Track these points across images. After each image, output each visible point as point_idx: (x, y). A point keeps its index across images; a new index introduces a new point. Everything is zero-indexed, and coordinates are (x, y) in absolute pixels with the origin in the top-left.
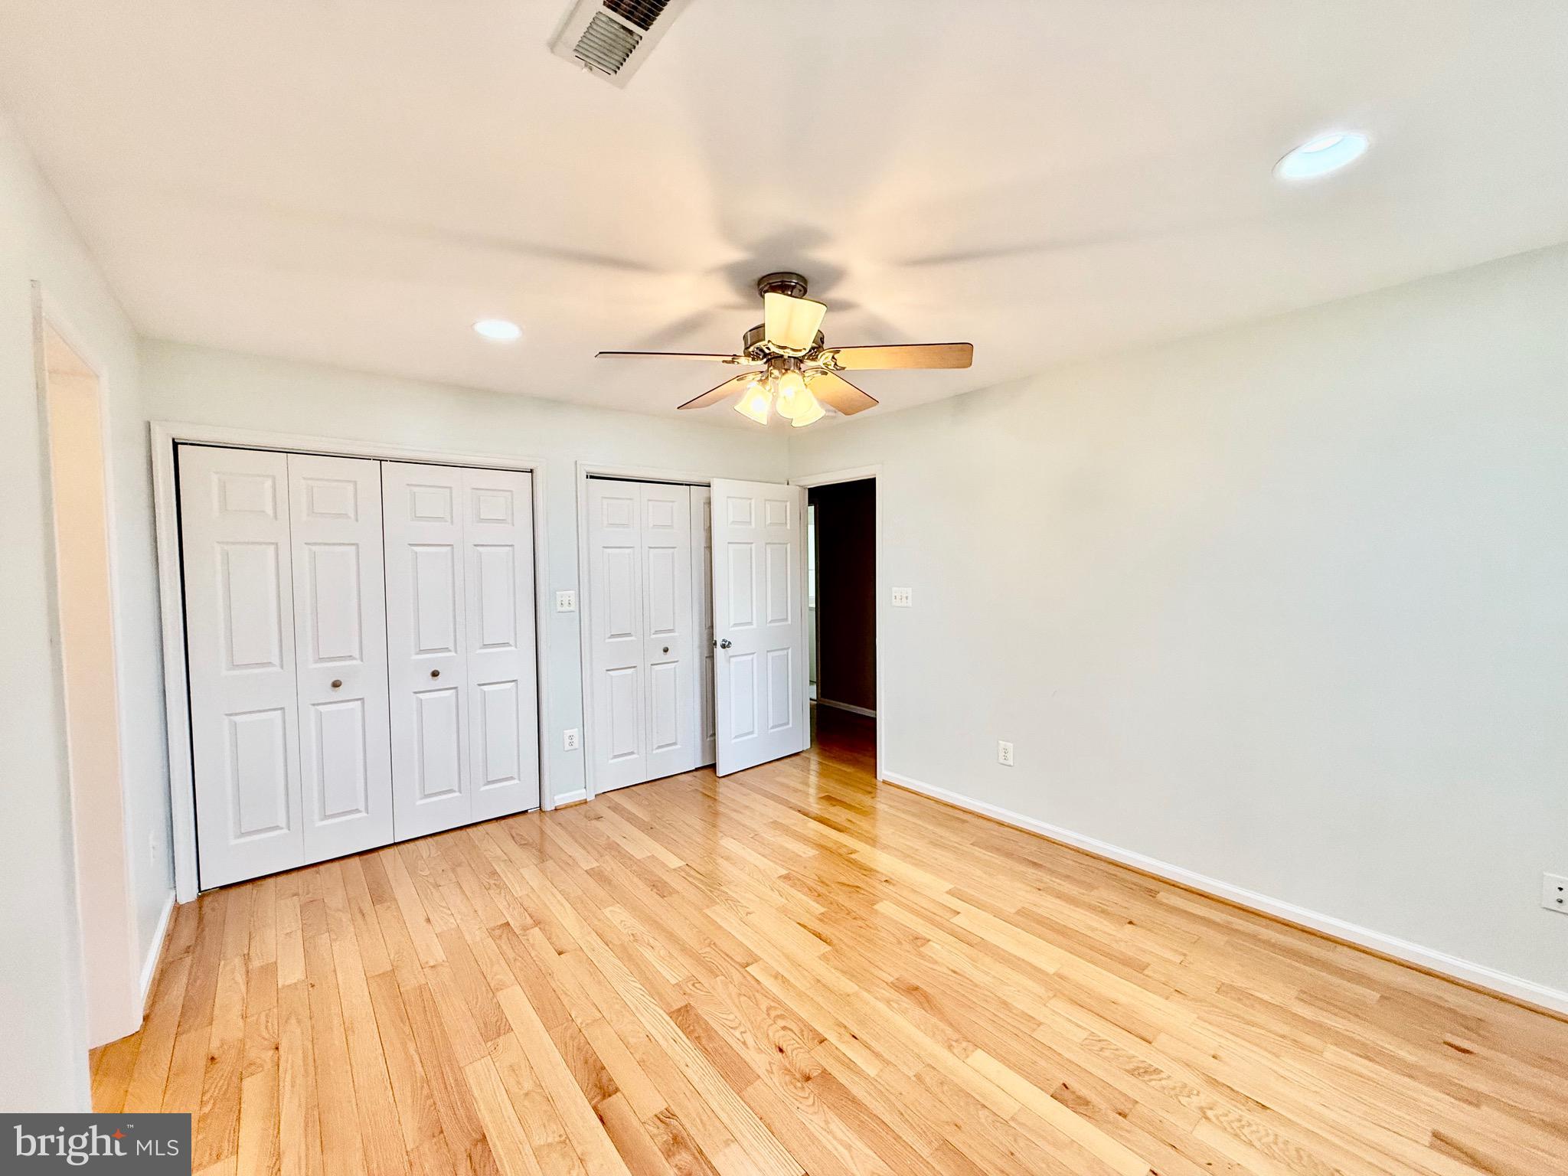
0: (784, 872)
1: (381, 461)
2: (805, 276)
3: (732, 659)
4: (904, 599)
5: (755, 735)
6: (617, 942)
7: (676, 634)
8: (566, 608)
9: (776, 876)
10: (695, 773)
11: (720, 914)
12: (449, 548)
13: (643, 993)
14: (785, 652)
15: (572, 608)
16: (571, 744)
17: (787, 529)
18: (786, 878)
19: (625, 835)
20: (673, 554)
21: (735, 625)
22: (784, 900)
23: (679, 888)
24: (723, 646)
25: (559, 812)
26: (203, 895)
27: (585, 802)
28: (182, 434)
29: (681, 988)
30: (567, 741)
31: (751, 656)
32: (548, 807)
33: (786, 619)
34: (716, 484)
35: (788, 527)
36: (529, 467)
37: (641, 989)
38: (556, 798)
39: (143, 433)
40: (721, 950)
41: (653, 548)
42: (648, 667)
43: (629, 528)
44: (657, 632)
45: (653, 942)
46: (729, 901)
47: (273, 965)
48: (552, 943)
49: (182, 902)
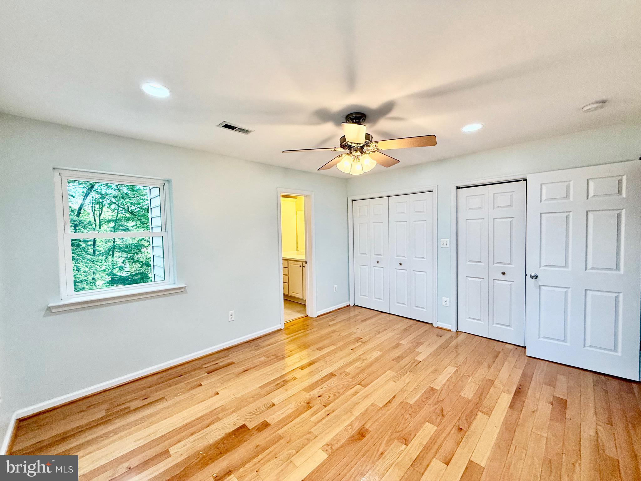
0: (438, 388)
1: (388, 197)
3: (542, 287)
5: (568, 344)
6: (361, 357)
7: (512, 266)
8: (445, 246)
9: (432, 386)
11: (390, 374)
12: (406, 222)
13: (339, 366)
18: (432, 389)
19: (431, 344)
20: (512, 221)
21: (546, 266)
22: (411, 390)
23: (400, 363)
24: (532, 277)
25: (436, 328)
26: (355, 305)
27: (450, 331)
29: (343, 373)
30: (444, 302)
31: (566, 289)
32: (435, 325)
33: (618, 269)
34: (529, 178)
36: (430, 189)
37: (341, 366)
38: (438, 323)
39: (347, 199)
40: (367, 377)
41: (496, 218)
42: (491, 281)
43: (482, 209)
44: (498, 263)
45: (364, 364)
46: (400, 375)
47: (335, 320)
48: (356, 347)
49: (351, 305)
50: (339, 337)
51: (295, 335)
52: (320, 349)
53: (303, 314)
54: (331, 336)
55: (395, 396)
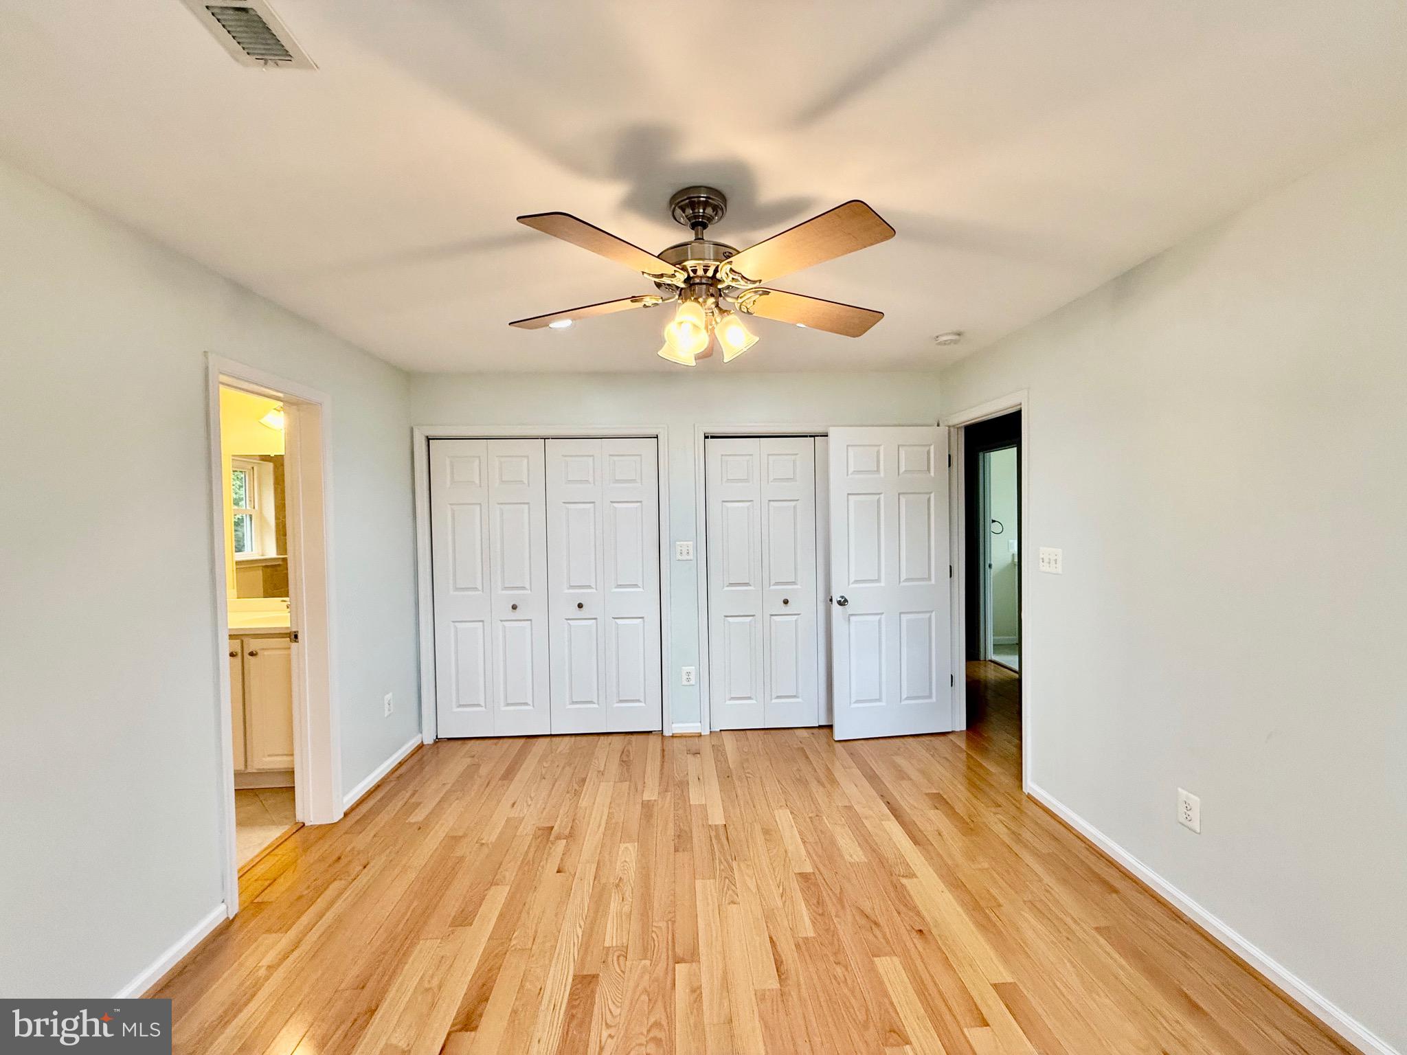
0: (808, 869)
1: (545, 439)
2: (719, 189)
3: (852, 618)
4: (1053, 562)
5: (883, 704)
6: (603, 881)
7: (798, 587)
8: (685, 557)
9: (797, 871)
10: (815, 731)
11: (706, 889)
12: (592, 505)
13: (576, 941)
14: (928, 615)
15: (688, 558)
16: (688, 680)
17: (931, 476)
18: (804, 877)
19: (701, 778)
20: (795, 507)
21: (856, 582)
22: (780, 904)
23: (696, 848)
24: (839, 603)
25: (675, 740)
26: (438, 740)
27: (700, 736)
28: (431, 433)
29: (607, 954)
30: (685, 677)
31: (879, 616)
32: (666, 733)
33: (929, 579)
34: (832, 432)
35: (932, 474)
36: (653, 432)
37: (578, 937)
38: (674, 725)
39: (408, 433)
40: (673, 931)
41: (773, 501)
42: (767, 617)
43: (749, 482)
44: (777, 584)
45: (628, 894)
46: (727, 880)
47: (419, 804)
48: (562, 859)
49: (425, 743)
50: (486, 850)
51: (321, 916)
52: (464, 919)
53: (280, 824)
54: (461, 859)
55: (771, 938)
